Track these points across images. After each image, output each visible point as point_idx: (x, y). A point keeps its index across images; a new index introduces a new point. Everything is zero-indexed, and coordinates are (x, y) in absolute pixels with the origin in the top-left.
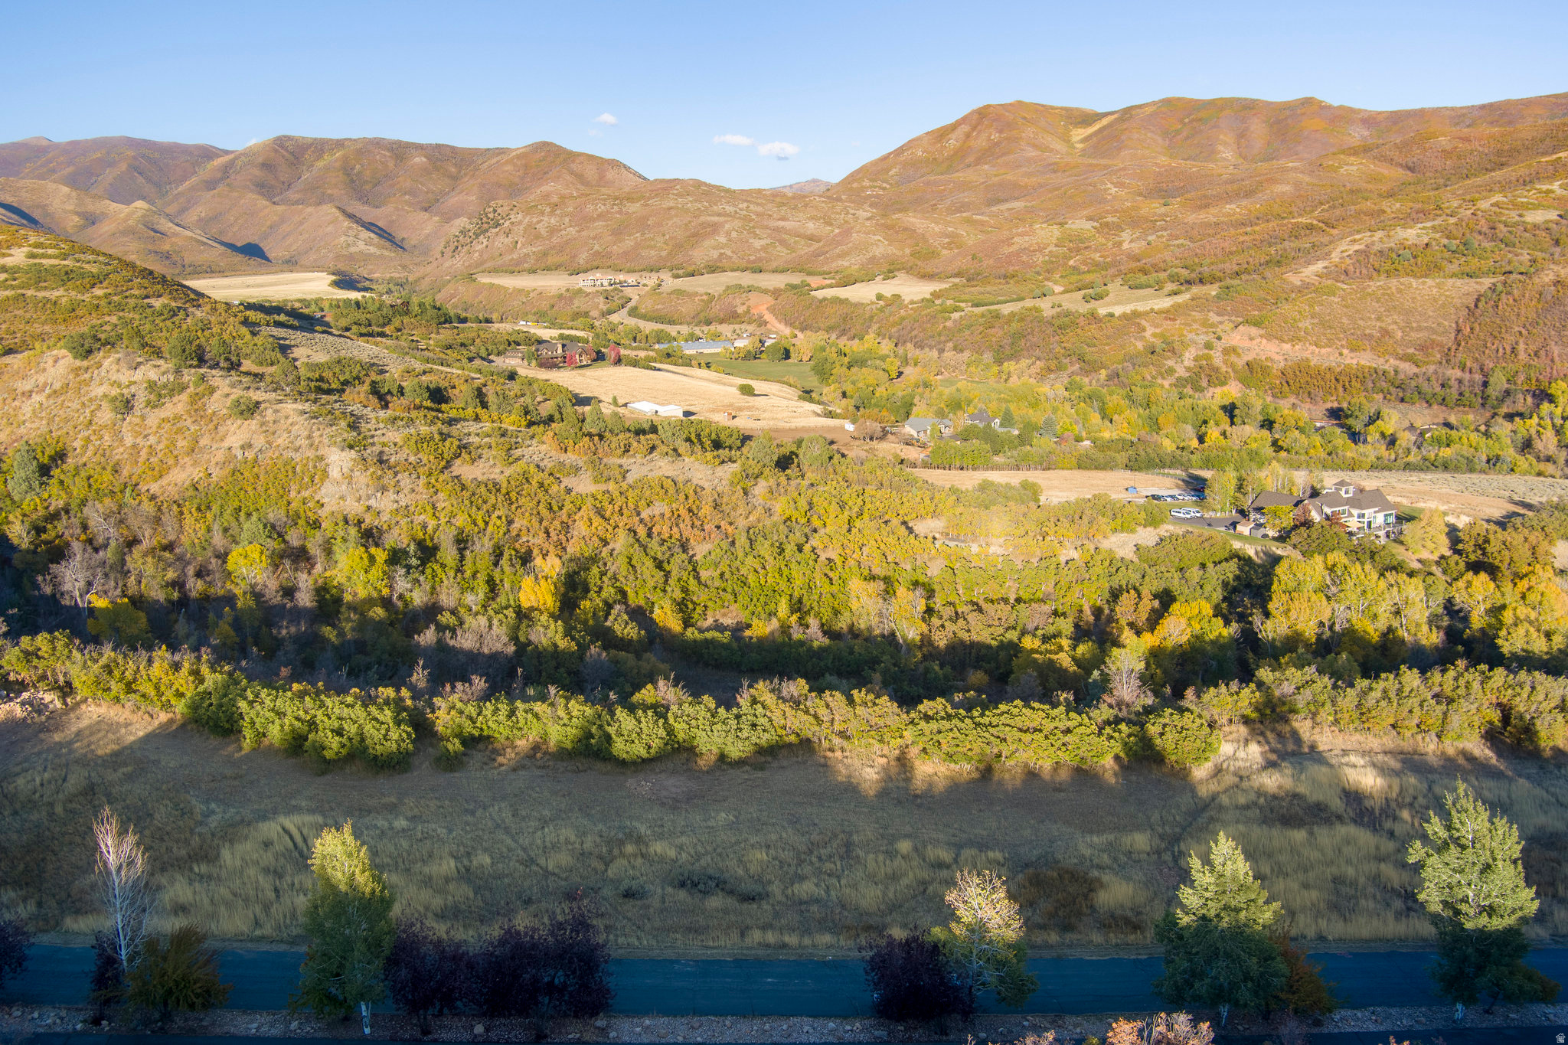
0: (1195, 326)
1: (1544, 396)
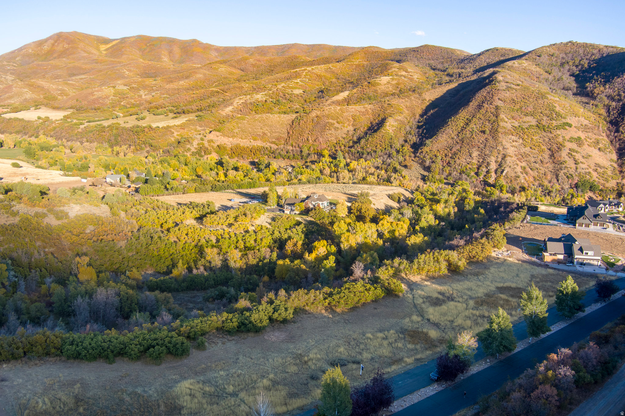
0: (192, 131)
1: (320, 155)
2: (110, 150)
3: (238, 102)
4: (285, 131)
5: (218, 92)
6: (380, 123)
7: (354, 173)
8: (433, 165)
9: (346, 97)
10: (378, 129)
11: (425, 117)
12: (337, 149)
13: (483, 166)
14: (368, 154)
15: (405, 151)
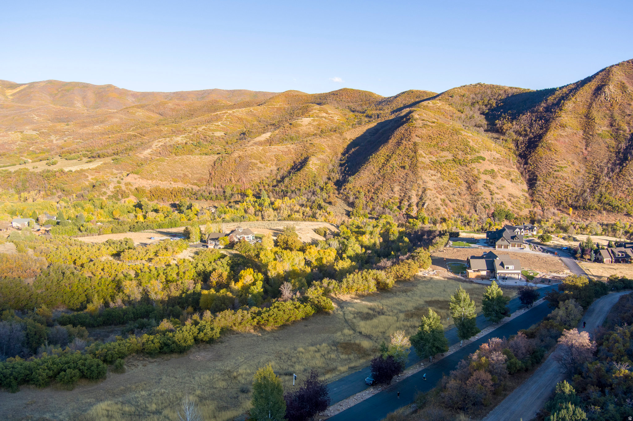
0: (108, 175)
1: (244, 195)
2: (17, 196)
3: (157, 144)
4: (207, 172)
5: (135, 136)
6: (303, 162)
7: (279, 211)
8: (357, 201)
9: (268, 138)
10: (302, 167)
11: (347, 155)
12: (260, 188)
13: (405, 199)
14: (292, 192)
15: (328, 188)
